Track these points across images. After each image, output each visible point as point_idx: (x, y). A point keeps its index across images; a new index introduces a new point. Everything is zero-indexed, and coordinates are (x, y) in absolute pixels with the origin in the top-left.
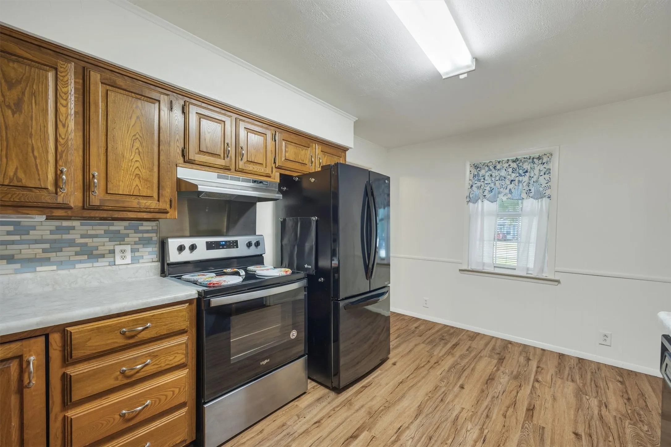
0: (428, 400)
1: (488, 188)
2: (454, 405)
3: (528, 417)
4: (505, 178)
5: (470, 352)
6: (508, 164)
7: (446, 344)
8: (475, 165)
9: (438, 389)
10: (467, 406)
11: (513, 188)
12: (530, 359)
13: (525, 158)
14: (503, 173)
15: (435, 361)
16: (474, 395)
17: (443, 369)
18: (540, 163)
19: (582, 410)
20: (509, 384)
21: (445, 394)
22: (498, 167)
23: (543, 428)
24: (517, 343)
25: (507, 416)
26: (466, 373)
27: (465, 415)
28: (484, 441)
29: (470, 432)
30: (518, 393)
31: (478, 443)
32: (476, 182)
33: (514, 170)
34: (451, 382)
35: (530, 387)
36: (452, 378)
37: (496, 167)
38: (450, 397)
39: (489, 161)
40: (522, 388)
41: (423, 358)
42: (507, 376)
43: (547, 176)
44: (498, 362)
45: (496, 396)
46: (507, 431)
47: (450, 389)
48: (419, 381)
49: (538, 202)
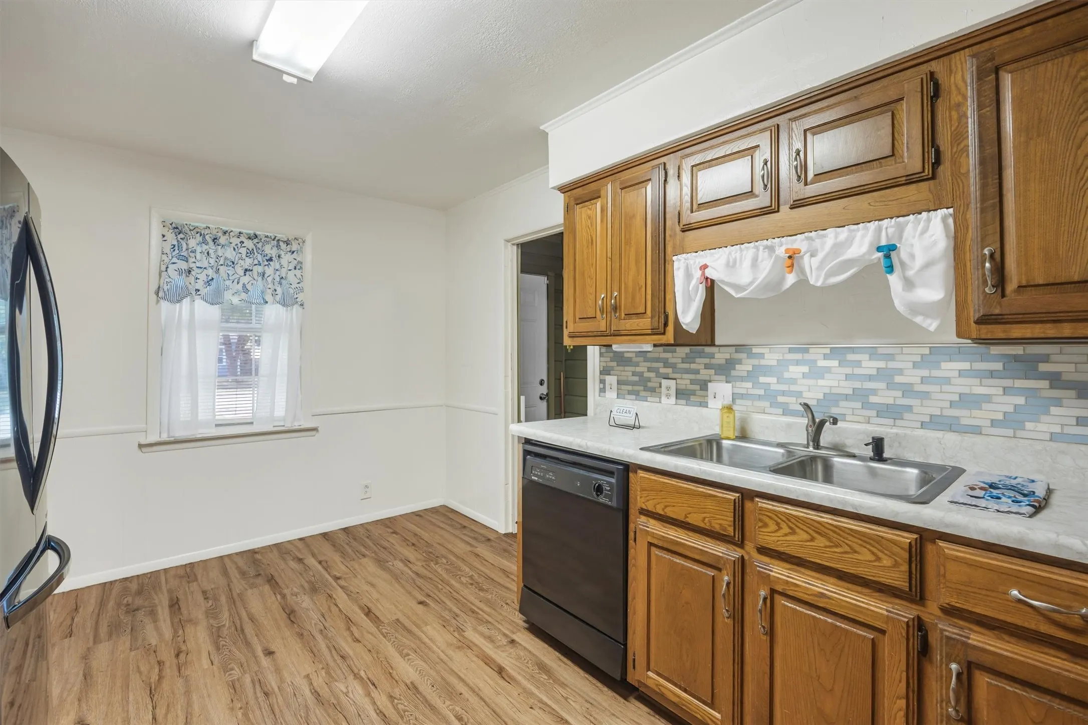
0: (245, 715)
1: (203, 277)
2: (290, 683)
3: (375, 622)
4: (233, 263)
5: (216, 599)
6: (239, 240)
7: (153, 613)
8: (174, 225)
9: (237, 686)
10: (308, 667)
11: (250, 283)
12: (302, 559)
13: (267, 237)
14: (230, 253)
15: (173, 654)
16: (298, 649)
17: (205, 655)
18: (289, 250)
19: (401, 578)
20: (316, 602)
21: (259, 683)
22: (223, 240)
23: (398, 620)
24: (263, 548)
25: (360, 639)
26: (249, 630)
27: (321, 679)
28: (374, 684)
29: (350, 692)
30: (337, 606)
31: (372, 693)
32: (175, 260)
33: (250, 253)
34: (243, 660)
35: (340, 590)
36: (238, 652)
37: (216, 239)
38: (272, 682)
39: (205, 226)
40: (334, 596)
41: (138, 667)
42: (303, 595)
43: (298, 272)
44: (270, 585)
45: (322, 628)
46: (378, 653)
47: (256, 668)
48: (189, 704)
49: (287, 310)
